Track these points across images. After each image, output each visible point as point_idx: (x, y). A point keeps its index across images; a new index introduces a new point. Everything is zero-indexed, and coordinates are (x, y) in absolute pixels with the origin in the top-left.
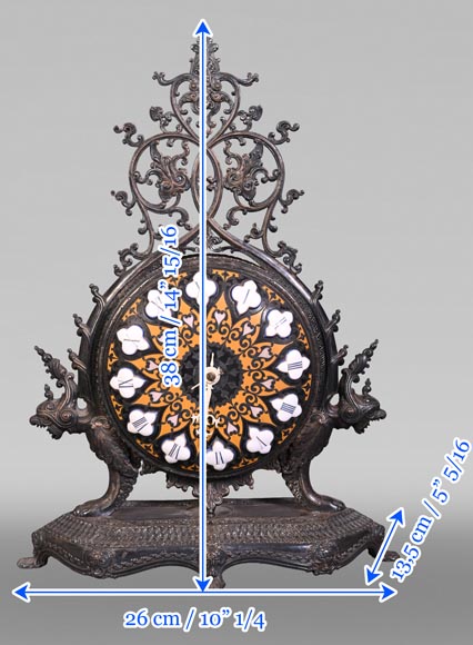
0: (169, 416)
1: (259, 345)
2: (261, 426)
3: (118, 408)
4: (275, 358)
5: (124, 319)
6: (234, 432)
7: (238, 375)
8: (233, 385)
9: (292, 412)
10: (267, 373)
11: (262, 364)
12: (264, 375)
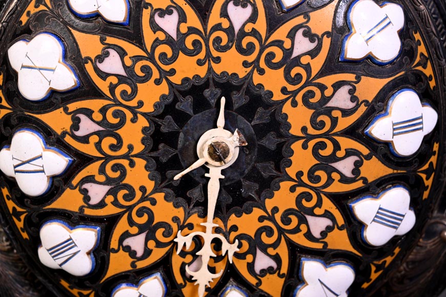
0: (126, 235)
1: (329, 80)
2: (328, 257)
3: (17, 215)
4: (363, 109)
5: (24, 19)
6: (270, 270)
7: (280, 146)
8: (267, 169)
9: (395, 226)
10: (347, 143)
11: (334, 121)
12: (337, 147)
